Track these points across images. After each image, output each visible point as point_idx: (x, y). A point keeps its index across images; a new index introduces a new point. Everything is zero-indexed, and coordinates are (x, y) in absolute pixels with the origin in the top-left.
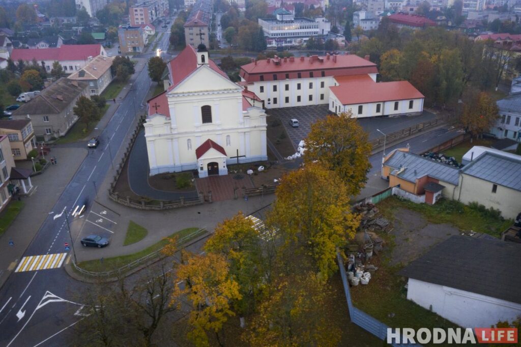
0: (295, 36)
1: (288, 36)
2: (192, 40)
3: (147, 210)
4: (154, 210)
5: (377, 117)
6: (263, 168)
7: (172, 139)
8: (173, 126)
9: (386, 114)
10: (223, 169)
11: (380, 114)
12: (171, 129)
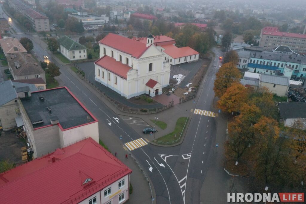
0: (94, 24)
1: (90, 24)
2: (40, 26)
3: (150, 114)
4: (153, 113)
5: (184, 63)
6: (174, 90)
7: (138, 80)
8: (139, 74)
9: (187, 61)
10: (160, 92)
11: (185, 62)
12: (138, 75)
